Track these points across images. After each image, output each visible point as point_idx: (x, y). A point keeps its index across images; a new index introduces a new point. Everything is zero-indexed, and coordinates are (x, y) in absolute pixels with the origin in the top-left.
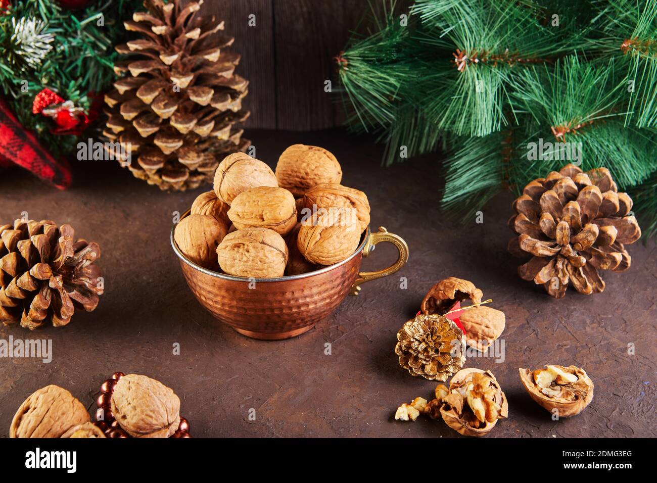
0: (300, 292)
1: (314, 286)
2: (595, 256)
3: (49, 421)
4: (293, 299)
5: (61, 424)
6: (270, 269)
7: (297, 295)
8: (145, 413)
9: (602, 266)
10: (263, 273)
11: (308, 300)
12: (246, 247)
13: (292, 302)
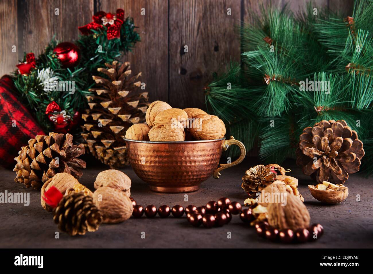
0: (192, 152)
1: (199, 150)
2: (342, 157)
3: (63, 182)
4: (188, 156)
5: (69, 184)
6: (177, 137)
7: (190, 153)
8: (114, 180)
9: (346, 161)
10: (173, 138)
11: (196, 158)
12: (164, 126)
13: (187, 158)
